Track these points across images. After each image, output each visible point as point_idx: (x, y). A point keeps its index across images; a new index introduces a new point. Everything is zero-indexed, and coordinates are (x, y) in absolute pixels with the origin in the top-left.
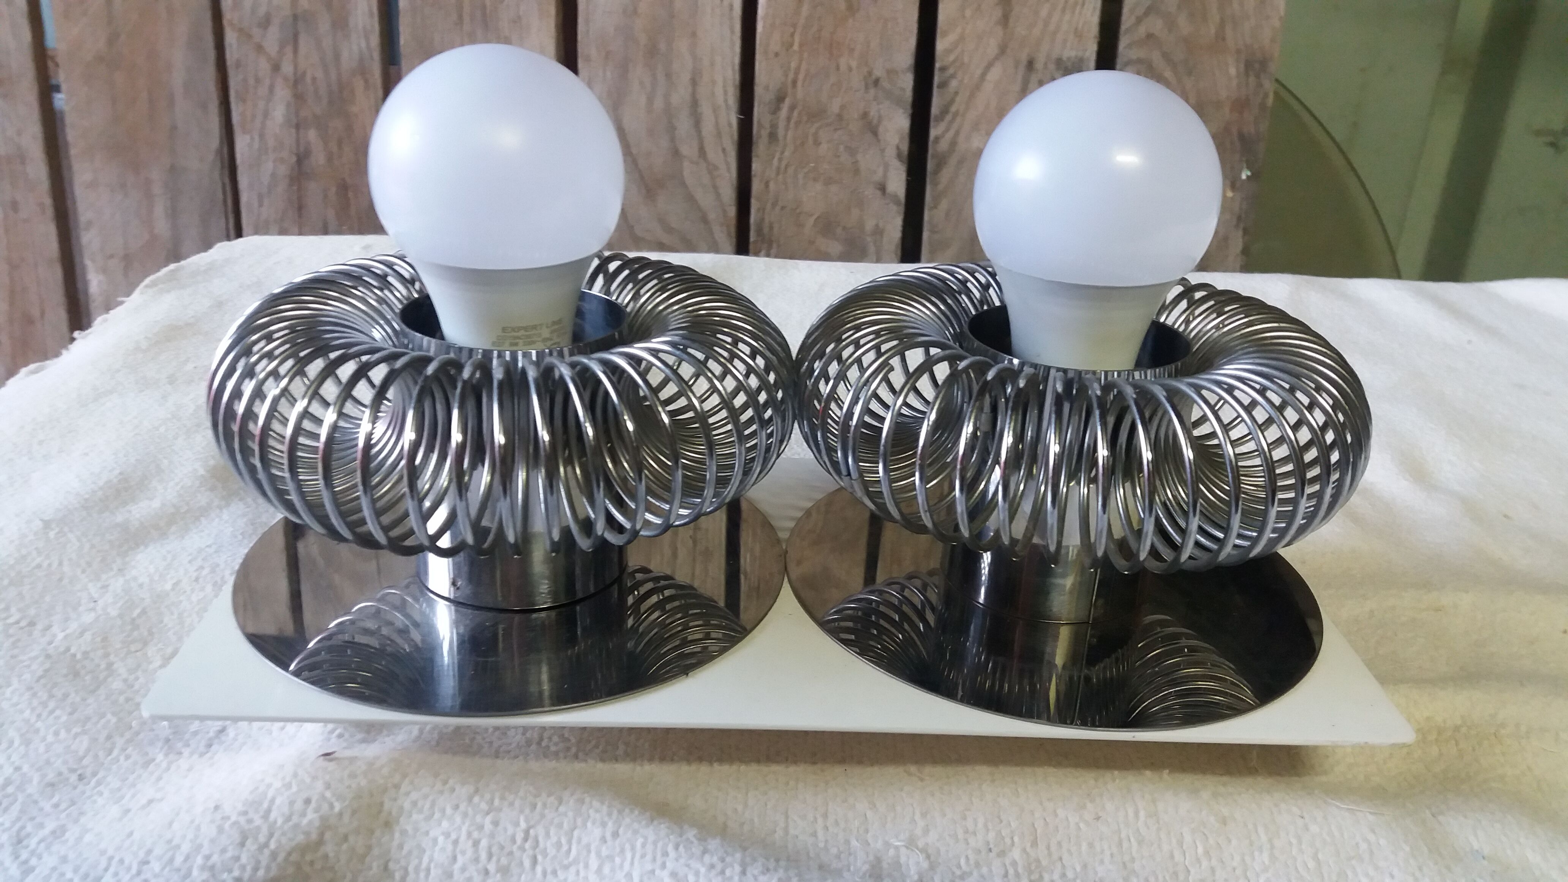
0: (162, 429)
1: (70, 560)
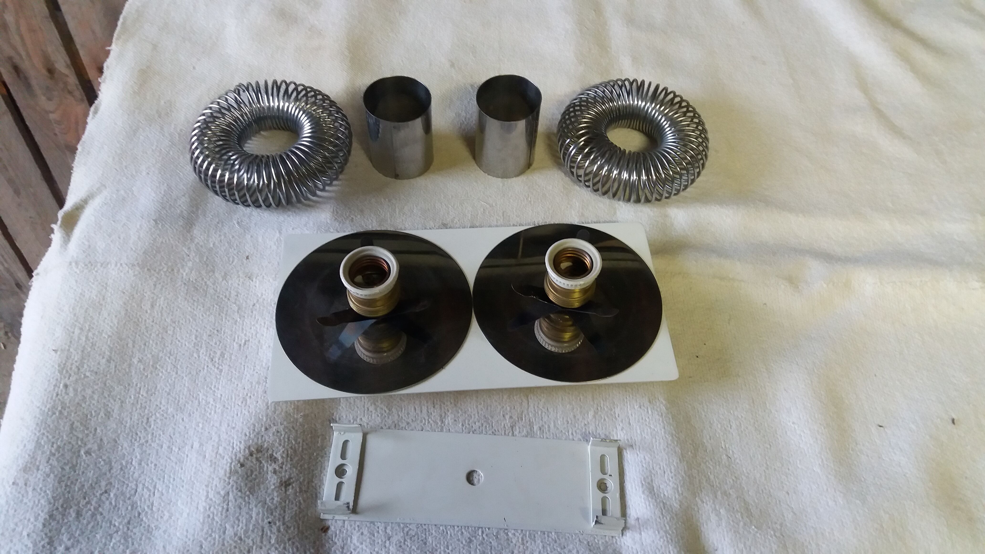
1: (172, 237)
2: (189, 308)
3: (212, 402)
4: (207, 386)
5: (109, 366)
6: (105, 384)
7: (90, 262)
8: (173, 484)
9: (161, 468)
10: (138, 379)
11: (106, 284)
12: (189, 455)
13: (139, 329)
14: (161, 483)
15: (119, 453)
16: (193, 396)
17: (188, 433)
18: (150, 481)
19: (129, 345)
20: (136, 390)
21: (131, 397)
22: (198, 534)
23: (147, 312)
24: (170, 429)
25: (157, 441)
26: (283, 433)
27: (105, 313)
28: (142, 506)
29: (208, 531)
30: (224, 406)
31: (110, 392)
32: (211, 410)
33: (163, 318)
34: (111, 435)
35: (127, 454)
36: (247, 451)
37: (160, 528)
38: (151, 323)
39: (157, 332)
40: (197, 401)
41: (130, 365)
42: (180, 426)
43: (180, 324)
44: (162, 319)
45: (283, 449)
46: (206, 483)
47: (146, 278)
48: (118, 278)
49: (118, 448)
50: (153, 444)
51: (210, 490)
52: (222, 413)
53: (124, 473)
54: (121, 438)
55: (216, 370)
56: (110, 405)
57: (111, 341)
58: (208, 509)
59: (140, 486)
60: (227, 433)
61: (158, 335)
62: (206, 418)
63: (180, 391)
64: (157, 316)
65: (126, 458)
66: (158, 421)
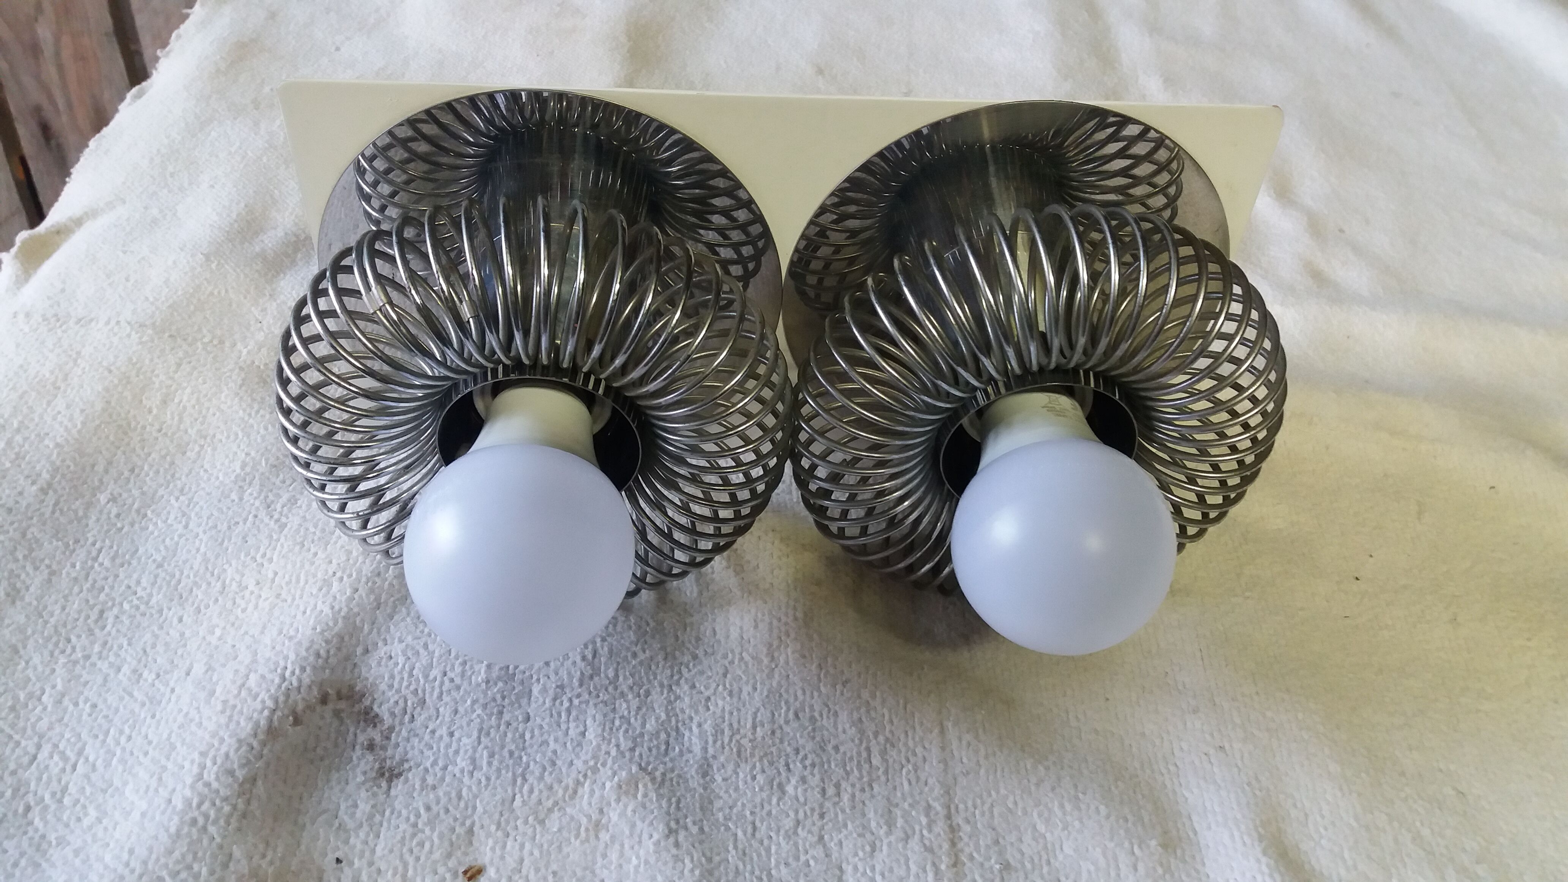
0: (265, 159)
1: (233, 288)
2: (241, 412)
3: (251, 587)
4: (247, 554)
5: (43, 501)
6: (24, 535)
7: (56, 315)
8: (124, 749)
9: (105, 713)
10: (99, 532)
11: (78, 353)
12: (178, 690)
13: (126, 440)
14: (98, 744)
15: (17, 674)
16: (212, 574)
17: (185, 645)
18: (73, 740)
19: (96, 468)
20: (89, 552)
21: (73, 566)
22: (158, 860)
23: (150, 412)
24: (148, 636)
25: (112, 659)
26: (401, 660)
27: (60, 404)
28: (39, 793)
29: (183, 856)
30: (278, 596)
31: (31, 550)
32: (248, 603)
33: (182, 427)
34: (8, 636)
35: (34, 679)
36: (315, 692)
37: (69, 844)
38: (155, 434)
39: (163, 453)
40: (219, 584)
41: (89, 505)
42: (171, 632)
43: (215, 440)
44: (178, 428)
45: (396, 697)
46: (203, 748)
47: (163, 351)
48: (104, 345)
49: (18, 664)
50: (99, 664)
51: (209, 763)
52: (273, 607)
53: (18, 717)
54: (31, 644)
55: (272, 523)
56: (23, 576)
57: (59, 454)
58: (194, 804)
59: (46, 749)
60: (274, 648)
61: (164, 457)
62: (232, 618)
63: (185, 562)
64: (169, 422)
65: (30, 687)
66: (124, 618)
